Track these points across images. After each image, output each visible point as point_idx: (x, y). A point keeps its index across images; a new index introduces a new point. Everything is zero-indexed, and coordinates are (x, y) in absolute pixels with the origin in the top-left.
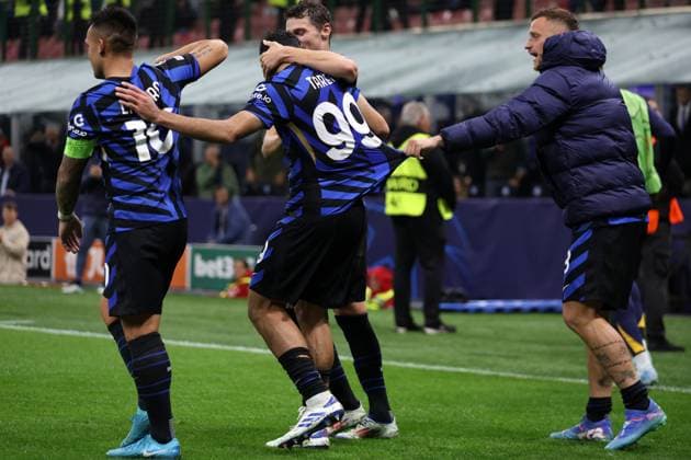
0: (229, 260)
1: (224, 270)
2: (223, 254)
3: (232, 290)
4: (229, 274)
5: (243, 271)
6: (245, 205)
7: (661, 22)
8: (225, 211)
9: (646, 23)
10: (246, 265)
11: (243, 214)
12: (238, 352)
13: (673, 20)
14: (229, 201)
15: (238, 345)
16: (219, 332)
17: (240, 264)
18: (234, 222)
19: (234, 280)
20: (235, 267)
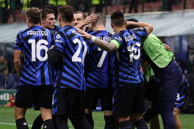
0: (8, 94)
1: (6, 97)
2: (6, 92)
3: (9, 104)
4: (8, 99)
5: (12, 98)
6: (13, 76)
7: (149, 17)
8: (7, 78)
9: (144, 17)
10: (13, 96)
11: (13, 79)
12: (10, 125)
13: (153, 16)
14: (8, 75)
15: (10, 123)
16: (5, 118)
17: (11, 95)
18: (10, 82)
19: (10, 101)
20: (9, 96)
